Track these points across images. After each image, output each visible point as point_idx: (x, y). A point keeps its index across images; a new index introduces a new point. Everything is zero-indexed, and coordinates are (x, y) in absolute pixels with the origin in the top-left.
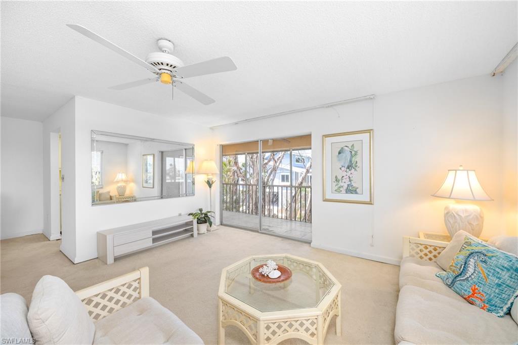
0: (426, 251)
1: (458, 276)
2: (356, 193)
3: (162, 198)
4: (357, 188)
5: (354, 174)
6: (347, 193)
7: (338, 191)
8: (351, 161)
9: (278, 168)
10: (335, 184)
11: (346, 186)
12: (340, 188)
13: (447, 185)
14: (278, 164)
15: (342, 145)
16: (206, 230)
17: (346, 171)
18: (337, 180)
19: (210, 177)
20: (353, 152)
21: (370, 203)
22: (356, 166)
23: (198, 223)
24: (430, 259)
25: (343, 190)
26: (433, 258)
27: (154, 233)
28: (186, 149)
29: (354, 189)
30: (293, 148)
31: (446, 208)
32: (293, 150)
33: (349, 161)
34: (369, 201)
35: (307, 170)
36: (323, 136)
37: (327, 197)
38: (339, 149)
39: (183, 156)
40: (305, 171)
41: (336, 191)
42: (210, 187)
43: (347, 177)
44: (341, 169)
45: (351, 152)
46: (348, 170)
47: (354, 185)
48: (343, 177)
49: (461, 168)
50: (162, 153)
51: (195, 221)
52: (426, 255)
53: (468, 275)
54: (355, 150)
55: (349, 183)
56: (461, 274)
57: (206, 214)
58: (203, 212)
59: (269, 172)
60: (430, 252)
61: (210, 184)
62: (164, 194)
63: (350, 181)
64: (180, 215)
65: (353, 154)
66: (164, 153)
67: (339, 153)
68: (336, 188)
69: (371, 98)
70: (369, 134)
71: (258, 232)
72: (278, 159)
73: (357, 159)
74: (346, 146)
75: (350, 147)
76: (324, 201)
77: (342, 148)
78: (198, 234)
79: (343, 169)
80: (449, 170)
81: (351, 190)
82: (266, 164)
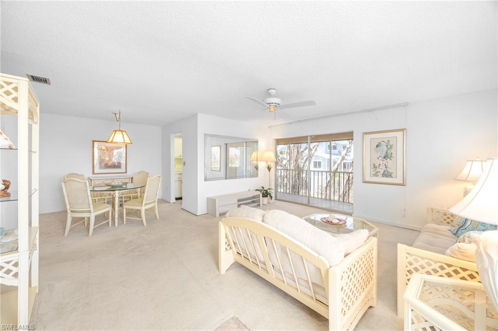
0: (445, 217)
1: (460, 228)
2: (391, 177)
3: (226, 179)
4: (392, 173)
5: (389, 162)
6: (383, 177)
7: (376, 175)
8: (387, 153)
9: (313, 155)
10: (373, 170)
11: (382, 171)
12: (377, 172)
13: (465, 172)
14: (313, 151)
15: (380, 141)
16: (267, 202)
17: (383, 160)
18: (375, 167)
19: (268, 163)
20: (389, 146)
21: (403, 185)
22: (391, 157)
23: (263, 197)
24: (448, 223)
25: (380, 175)
26: (450, 222)
27: (239, 201)
28: (246, 142)
29: (389, 174)
30: (333, 140)
31: (465, 189)
32: (332, 141)
33: (385, 152)
34: (402, 183)
35: (343, 157)
36: (364, 133)
37: (367, 180)
38: (377, 144)
39: (243, 147)
40: (340, 158)
41: (374, 175)
42: (269, 171)
43: (384, 164)
44: (378, 158)
45: (387, 146)
46: (384, 159)
47: (390, 171)
48: (380, 164)
49: (478, 159)
50: (226, 144)
51: (261, 195)
52: (445, 220)
53: (466, 226)
54: (391, 144)
55: (385, 169)
56: (462, 226)
57: (266, 191)
58: (265, 189)
59: (305, 158)
60: (448, 218)
61: (269, 169)
62: (228, 176)
63: (386, 167)
64: (249, 190)
65: (389, 147)
66: (228, 145)
67: (377, 146)
68: (374, 173)
69: (405, 105)
70: (402, 132)
71: (307, 205)
72: (313, 148)
73: (393, 151)
74: (383, 141)
75: (386, 142)
76: (364, 182)
77: (380, 143)
78: (263, 205)
79: (380, 158)
80: (468, 161)
81: (387, 174)
82: (303, 152)
